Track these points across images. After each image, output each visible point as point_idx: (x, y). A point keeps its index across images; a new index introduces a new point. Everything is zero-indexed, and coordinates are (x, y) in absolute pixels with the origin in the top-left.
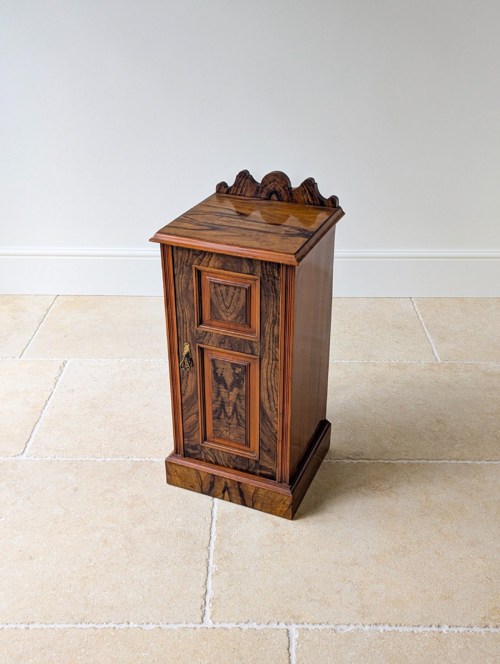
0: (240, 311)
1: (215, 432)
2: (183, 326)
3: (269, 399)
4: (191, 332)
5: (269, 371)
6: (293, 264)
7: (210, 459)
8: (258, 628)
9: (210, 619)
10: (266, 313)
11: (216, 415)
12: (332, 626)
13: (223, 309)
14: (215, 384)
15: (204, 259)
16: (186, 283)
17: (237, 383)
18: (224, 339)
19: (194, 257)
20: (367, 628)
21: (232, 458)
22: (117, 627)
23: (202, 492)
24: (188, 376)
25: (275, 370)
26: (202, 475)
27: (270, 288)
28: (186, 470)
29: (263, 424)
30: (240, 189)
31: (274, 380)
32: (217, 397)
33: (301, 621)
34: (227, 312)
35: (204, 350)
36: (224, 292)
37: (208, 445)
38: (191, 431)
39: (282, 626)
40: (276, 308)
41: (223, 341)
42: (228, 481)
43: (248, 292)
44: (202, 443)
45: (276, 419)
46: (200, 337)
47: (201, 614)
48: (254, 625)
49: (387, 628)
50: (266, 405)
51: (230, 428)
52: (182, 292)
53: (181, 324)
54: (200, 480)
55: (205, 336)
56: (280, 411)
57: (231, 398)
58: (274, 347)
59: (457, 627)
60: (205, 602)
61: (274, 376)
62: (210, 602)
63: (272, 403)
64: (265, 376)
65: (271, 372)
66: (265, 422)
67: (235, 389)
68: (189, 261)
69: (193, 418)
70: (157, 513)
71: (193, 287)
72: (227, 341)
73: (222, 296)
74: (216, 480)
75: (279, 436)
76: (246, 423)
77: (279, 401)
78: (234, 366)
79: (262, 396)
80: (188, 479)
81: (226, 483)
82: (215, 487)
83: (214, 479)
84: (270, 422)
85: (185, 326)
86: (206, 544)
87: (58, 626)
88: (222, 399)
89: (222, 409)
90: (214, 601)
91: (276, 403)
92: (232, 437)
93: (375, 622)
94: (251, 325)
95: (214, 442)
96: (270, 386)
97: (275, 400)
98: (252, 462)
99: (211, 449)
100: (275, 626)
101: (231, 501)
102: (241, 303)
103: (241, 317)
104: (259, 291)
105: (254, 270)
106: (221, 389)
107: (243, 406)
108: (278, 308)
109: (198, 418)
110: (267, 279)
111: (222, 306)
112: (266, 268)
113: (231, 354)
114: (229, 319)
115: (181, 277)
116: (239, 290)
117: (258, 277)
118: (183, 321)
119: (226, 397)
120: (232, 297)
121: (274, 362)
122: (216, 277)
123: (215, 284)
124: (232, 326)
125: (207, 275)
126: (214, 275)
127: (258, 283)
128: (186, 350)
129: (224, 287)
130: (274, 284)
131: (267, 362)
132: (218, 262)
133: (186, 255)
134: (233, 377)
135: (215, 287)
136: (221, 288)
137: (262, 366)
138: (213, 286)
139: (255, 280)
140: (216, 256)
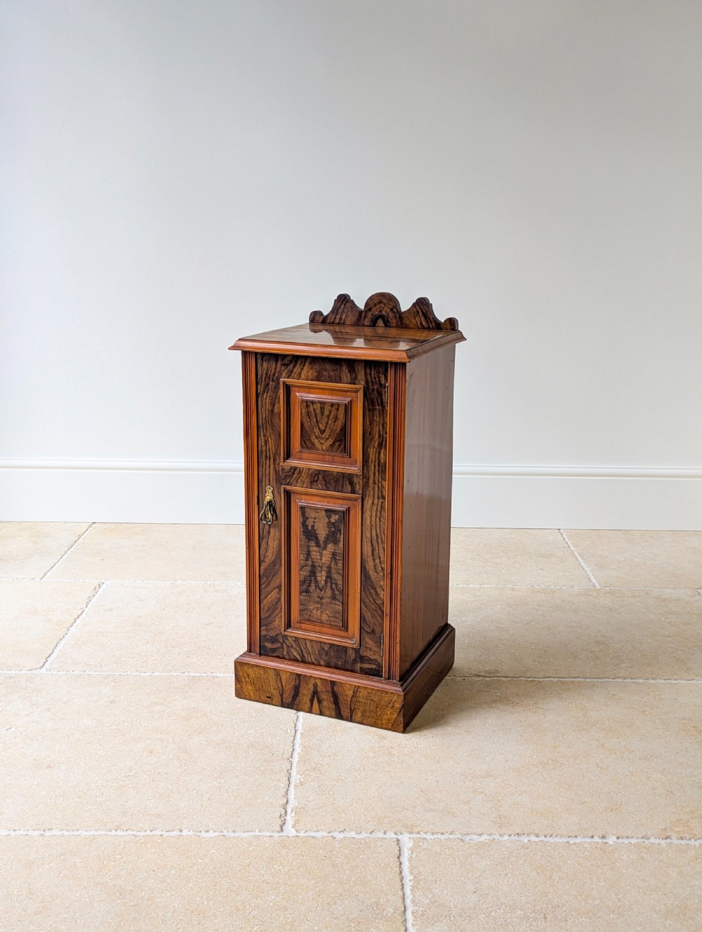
0: (338, 434)
1: (302, 613)
2: (266, 463)
3: (373, 555)
4: (276, 470)
5: (374, 513)
6: (404, 360)
7: (295, 654)
10: (370, 433)
11: (304, 587)
13: (316, 434)
14: (304, 540)
15: (295, 370)
16: (271, 403)
17: (332, 536)
18: (317, 475)
19: (283, 367)
21: (324, 649)
24: (269, 532)
25: (380, 512)
26: (284, 678)
27: (375, 399)
28: (262, 671)
29: (366, 594)
31: (380, 526)
32: (307, 560)
34: (321, 438)
35: (291, 494)
36: (318, 412)
37: (292, 633)
38: (269, 616)
40: (383, 425)
41: (316, 479)
42: (318, 682)
43: (348, 408)
44: (285, 631)
45: (382, 583)
46: (286, 476)
50: (370, 564)
51: (322, 604)
52: (266, 417)
53: (262, 460)
55: (294, 473)
56: (387, 570)
57: (324, 558)
58: (380, 480)
61: (380, 521)
63: (378, 561)
64: (368, 522)
65: (376, 515)
66: (368, 589)
67: (330, 546)
68: (276, 374)
69: (274, 594)
71: (280, 408)
72: (321, 477)
74: (302, 683)
75: (386, 608)
76: (342, 595)
77: (386, 557)
78: (329, 512)
79: (365, 551)
80: (264, 685)
81: (315, 686)
82: (300, 694)
83: (300, 680)
84: (374, 589)
89: (313, 578)
91: (381, 559)
92: (324, 617)
94: (351, 454)
95: (300, 628)
96: (374, 535)
97: (381, 555)
98: (351, 652)
99: (296, 639)
102: (340, 424)
103: (339, 443)
104: (362, 404)
105: (356, 378)
106: (312, 548)
107: (339, 569)
108: (385, 425)
109: (281, 594)
110: (371, 387)
111: (316, 430)
112: (371, 374)
113: (325, 497)
114: (324, 448)
115: (265, 396)
116: (337, 406)
117: (360, 386)
118: (266, 457)
119: (317, 559)
120: (328, 416)
121: (381, 500)
122: (309, 393)
123: (307, 401)
124: (327, 457)
125: (299, 392)
126: (307, 389)
127: (361, 394)
128: (269, 497)
129: (319, 405)
130: (380, 394)
131: (370, 502)
132: (311, 371)
133: (273, 367)
134: (327, 529)
135: (308, 406)
136: (315, 406)
137: (365, 508)
138: (305, 404)
139: (357, 392)
140: (310, 363)
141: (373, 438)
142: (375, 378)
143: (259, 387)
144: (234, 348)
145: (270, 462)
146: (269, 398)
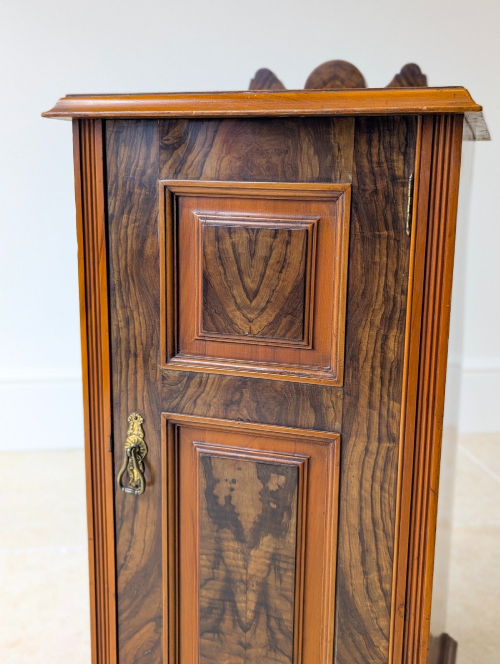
0: (287, 299)
2: (128, 366)
3: (363, 562)
4: (148, 380)
5: (368, 474)
11: (209, 621)
13: (238, 301)
15: (190, 158)
16: (138, 236)
17: (270, 521)
18: (238, 389)
19: (165, 152)
24: (135, 510)
25: (385, 470)
27: (380, 213)
29: (346, 644)
31: (383, 505)
32: (215, 566)
35: (182, 430)
36: (243, 251)
40: (396, 274)
41: (236, 397)
43: (313, 239)
45: (383, 623)
46: (171, 392)
50: (356, 581)
51: (247, 658)
52: (126, 266)
53: (120, 358)
55: (187, 386)
56: (397, 597)
57: (252, 565)
58: (386, 399)
61: (382, 488)
63: (374, 576)
64: (354, 492)
65: (374, 476)
66: (351, 635)
67: (267, 542)
68: (149, 171)
69: (146, 633)
71: (158, 247)
72: (247, 395)
73: (237, 261)
78: (264, 469)
79: (345, 554)
84: (366, 634)
85: (132, 365)
89: (228, 604)
91: (384, 573)
94: (317, 342)
96: (368, 519)
97: (384, 564)
102: (292, 274)
103: (289, 318)
104: (346, 226)
105: (332, 167)
106: (226, 544)
107: (286, 590)
108: (402, 275)
109: (161, 635)
110: (370, 187)
111: (238, 292)
112: (370, 154)
113: (256, 435)
114: (256, 329)
115: (124, 221)
116: (286, 235)
117: (343, 184)
118: (128, 351)
119: (238, 566)
120: (266, 260)
121: (385, 445)
122: (223, 208)
123: (217, 228)
124: (261, 349)
125: (199, 207)
126: (216, 202)
127: (343, 206)
128: (133, 436)
129: (245, 235)
130: (391, 200)
131: (360, 447)
132: (228, 157)
133: (142, 156)
134: (259, 504)
135: (218, 239)
136: (236, 238)
137: (346, 461)
138: (212, 235)
139: (333, 200)
140: (225, 142)
141: (369, 305)
142: (379, 164)
143: (111, 201)
144: (55, 113)
145: (136, 361)
146: (131, 226)
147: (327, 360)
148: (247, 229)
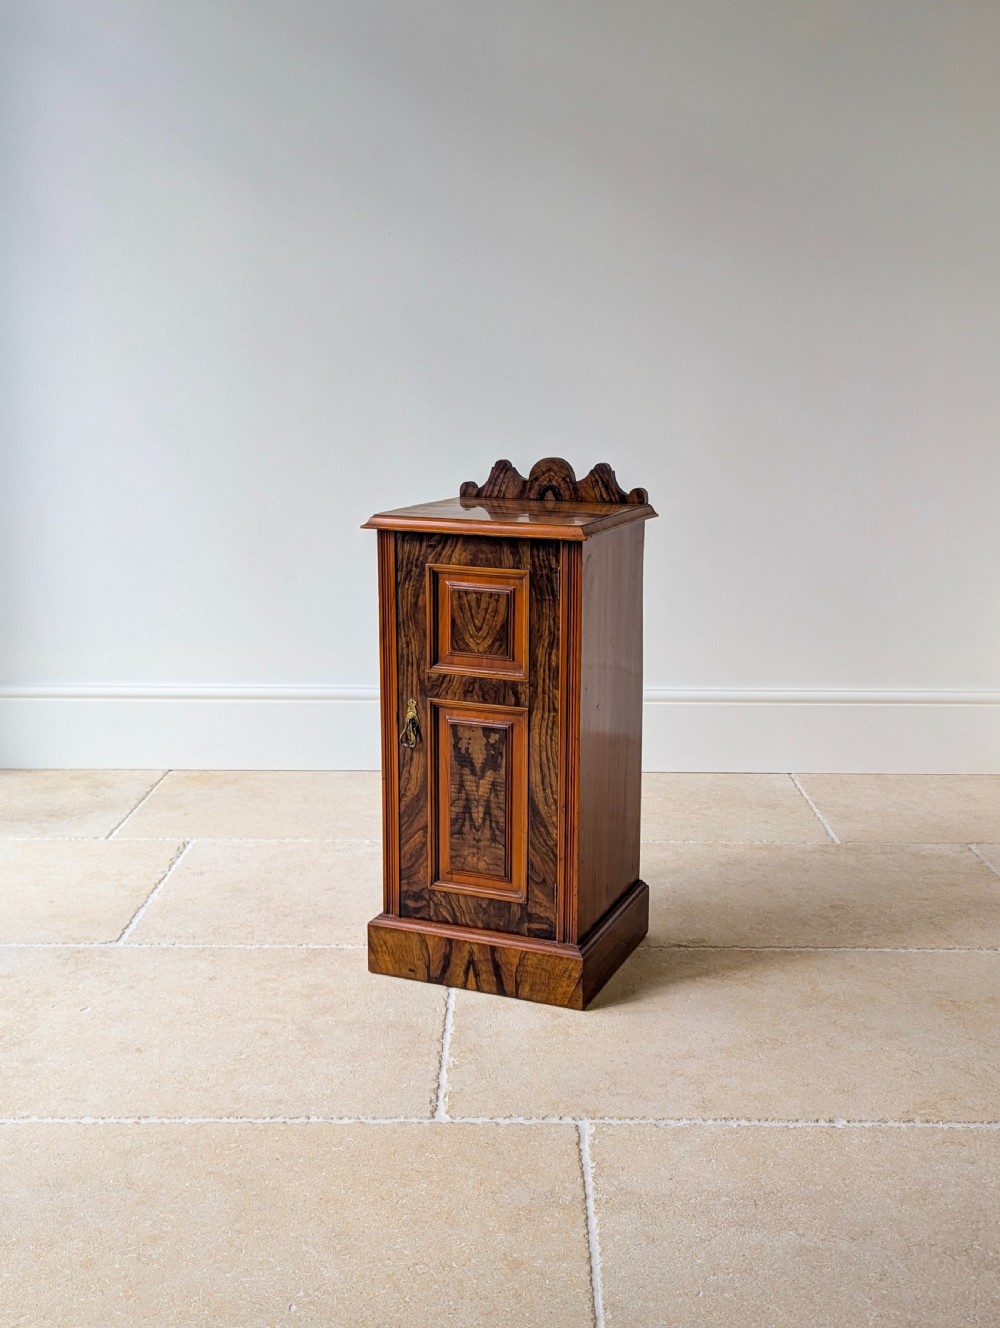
0: (498, 632)
1: (454, 860)
3: (543, 783)
4: (420, 679)
5: (544, 731)
6: (579, 539)
7: (444, 913)
8: (527, 1122)
9: (447, 1113)
10: (538, 631)
11: (456, 827)
12: (652, 1121)
13: (471, 633)
14: (456, 767)
15: (444, 553)
16: (414, 595)
17: (492, 762)
18: (472, 683)
19: (429, 550)
20: (710, 1122)
21: (481, 906)
22: (289, 1122)
23: (430, 980)
24: (412, 758)
25: (552, 729)
26: (431, 944)
27: (545, 587)
28: (403, 937)
29: (534, 833)
30: (497, 488)
31: (551, 748)
32: (459, 792)
33: (599, 1115)
34: (476, 636)
35: (439, 708)
36: (473, 604)
37: (441, 886)
38: (412, 866)
39: (568, 1120)
40: (554, 620)
41: (471, 689)
42: (475, 949)
43: (511, 599)
44: (432, 884)
45: (554, 818)
46: (433, 686)
47: (431, 1108)
48: (521, 1120)
49: (744, 1123)
50: (539, 795)
51: (479, 848)
52: (408, 612)
53: (404, 665)
54: (426, 955)
55: (442, 682)
56: (561, 803)
57: (481, 789)
58: (552, 688)
59: (860, 1121)
60: (437, 1097)
61: (551, 740)
62: (445, 1096)
63: (548, 790)
64: (537, 742)
65: (546, 733)
66: (537, 827)
67: (489, 774)
68: (421, 558)
69: (417, 838)
70: (354, 1003)
71: (425, 601)
72: (477, 686)
73: (471, 610)
74: (454, 949)
75: (560, 852)
76: (504, 835)
77: (558, 785)
78: (487, 731)
79: (533, 779)
80: (405, 955)
81: (471, 953)
82: (451, 965)
83: (451, 947)
84: (545, 826)
85: (410, 671)
86: (437, 1035)
87: (189, 1121)
88: (467, 794)
89: (467, 815)
90: (451, 1095)
91: (554, 788)
92: (482, 865)
93: (724, 1116)
94: (514, 656)
95: (451, 881)
96: (544, 758)
97: (553, 783)
98: (515, 908)
99: (446, 895)
100: (556, 1120)
101: (479, 989)
102: (500, 619)
103: (499, 642)
104: (528, 593)
105: (520, 561)
106: (465, 777)
107: (501, 804)
108: (557, 620)
109: (427, 838)
110: (539, 572)
111: (471, 628)
112: (538, 556)
113: (484, 711)
114: (481, 649)
115: (407, 586)
116: (497, 597)
117: (526, 571)
118: (408, 662)
119: (473, 791)
120: (486, 610)
121: (552, 714)
122: (462, 581)
123: (459, 591)
124: (484, 660)
125: (449, 579)
126: (459, 577)
127: (526, 582)
128: (411, 714)
129: (475, 596)
130: (550, 580)
131: (539, 716)
132: (464, 555)
133: (417, 549)
134: (485, 752)
135: (460, 597)
136: (469, 597)
137: (532, 724)
138: (457, 595)
139: (521, 578)
140: (463, 544)
141: (541, 636)
142: (544, 561)
143: (399, 573)
145: (413, 667)
146: (411, 588)
147: (521, 667)
148: (476, 593)
